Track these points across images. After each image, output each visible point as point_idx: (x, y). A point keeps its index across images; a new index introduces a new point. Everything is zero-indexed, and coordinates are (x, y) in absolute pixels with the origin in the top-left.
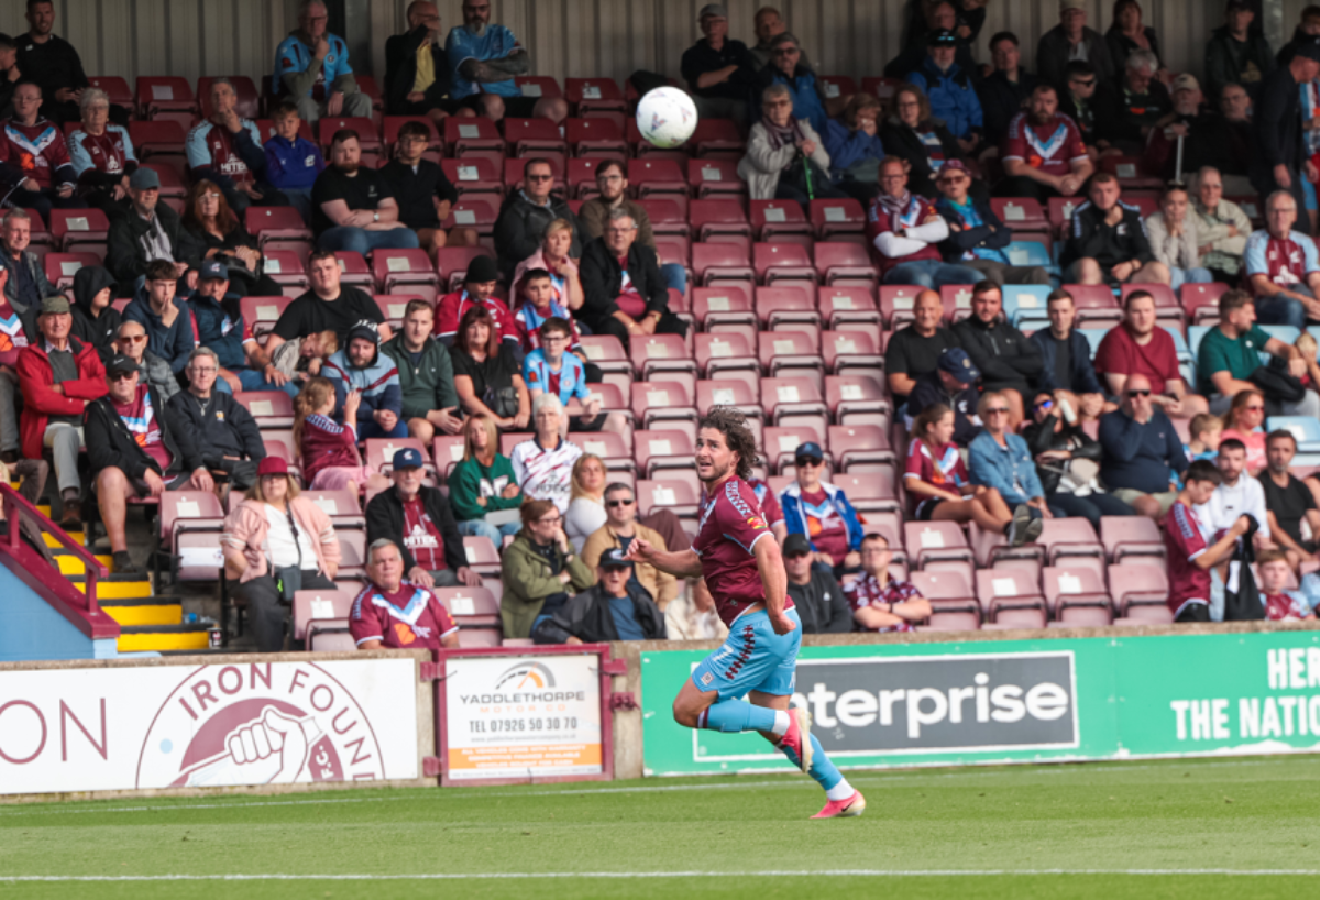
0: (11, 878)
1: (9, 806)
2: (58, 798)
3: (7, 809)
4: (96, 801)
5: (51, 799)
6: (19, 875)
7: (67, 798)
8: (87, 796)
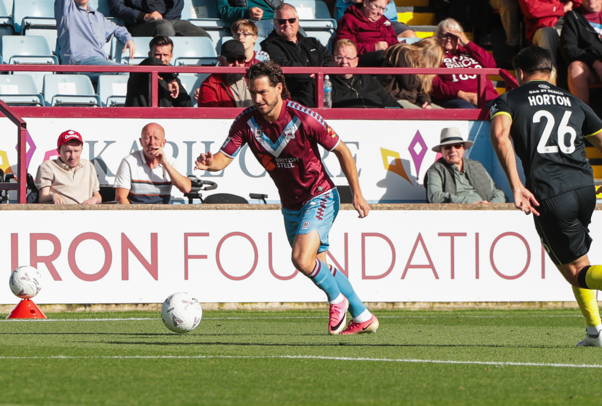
0: (501, 363)
1: (501, 311)
2: (537, 306)
3: (500, 313)
4: (566, 309)
5: (532, 307)
6: (506, 361)
7: (544, 306)
8: (560, 305)
